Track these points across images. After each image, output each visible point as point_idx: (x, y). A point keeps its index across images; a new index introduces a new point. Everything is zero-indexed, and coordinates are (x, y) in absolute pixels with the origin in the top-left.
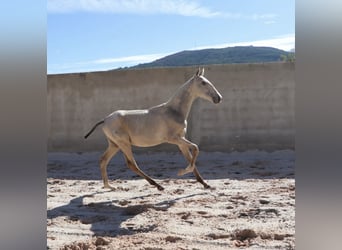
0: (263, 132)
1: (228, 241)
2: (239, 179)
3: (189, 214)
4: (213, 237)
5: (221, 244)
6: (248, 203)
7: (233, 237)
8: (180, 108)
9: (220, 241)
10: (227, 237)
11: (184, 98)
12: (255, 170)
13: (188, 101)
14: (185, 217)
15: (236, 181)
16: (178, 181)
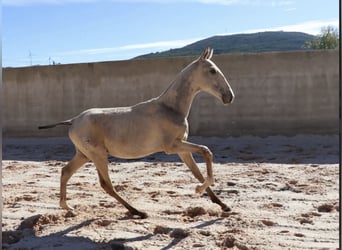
0: (257, 118)
1: (178, 216)
2: (222, 163)
3: (159, 194)
4: (168, 213)
5: (172, 219)
6: (216, 184)
7: (185, 214)
8: (177, 105)
9: (172, 216)
10: (179, 213)
11: (183, 89)
12: (242, 155)
13: (188, 94)
14: (154, 195)
15: (219, 165)
16: (165, 164)
